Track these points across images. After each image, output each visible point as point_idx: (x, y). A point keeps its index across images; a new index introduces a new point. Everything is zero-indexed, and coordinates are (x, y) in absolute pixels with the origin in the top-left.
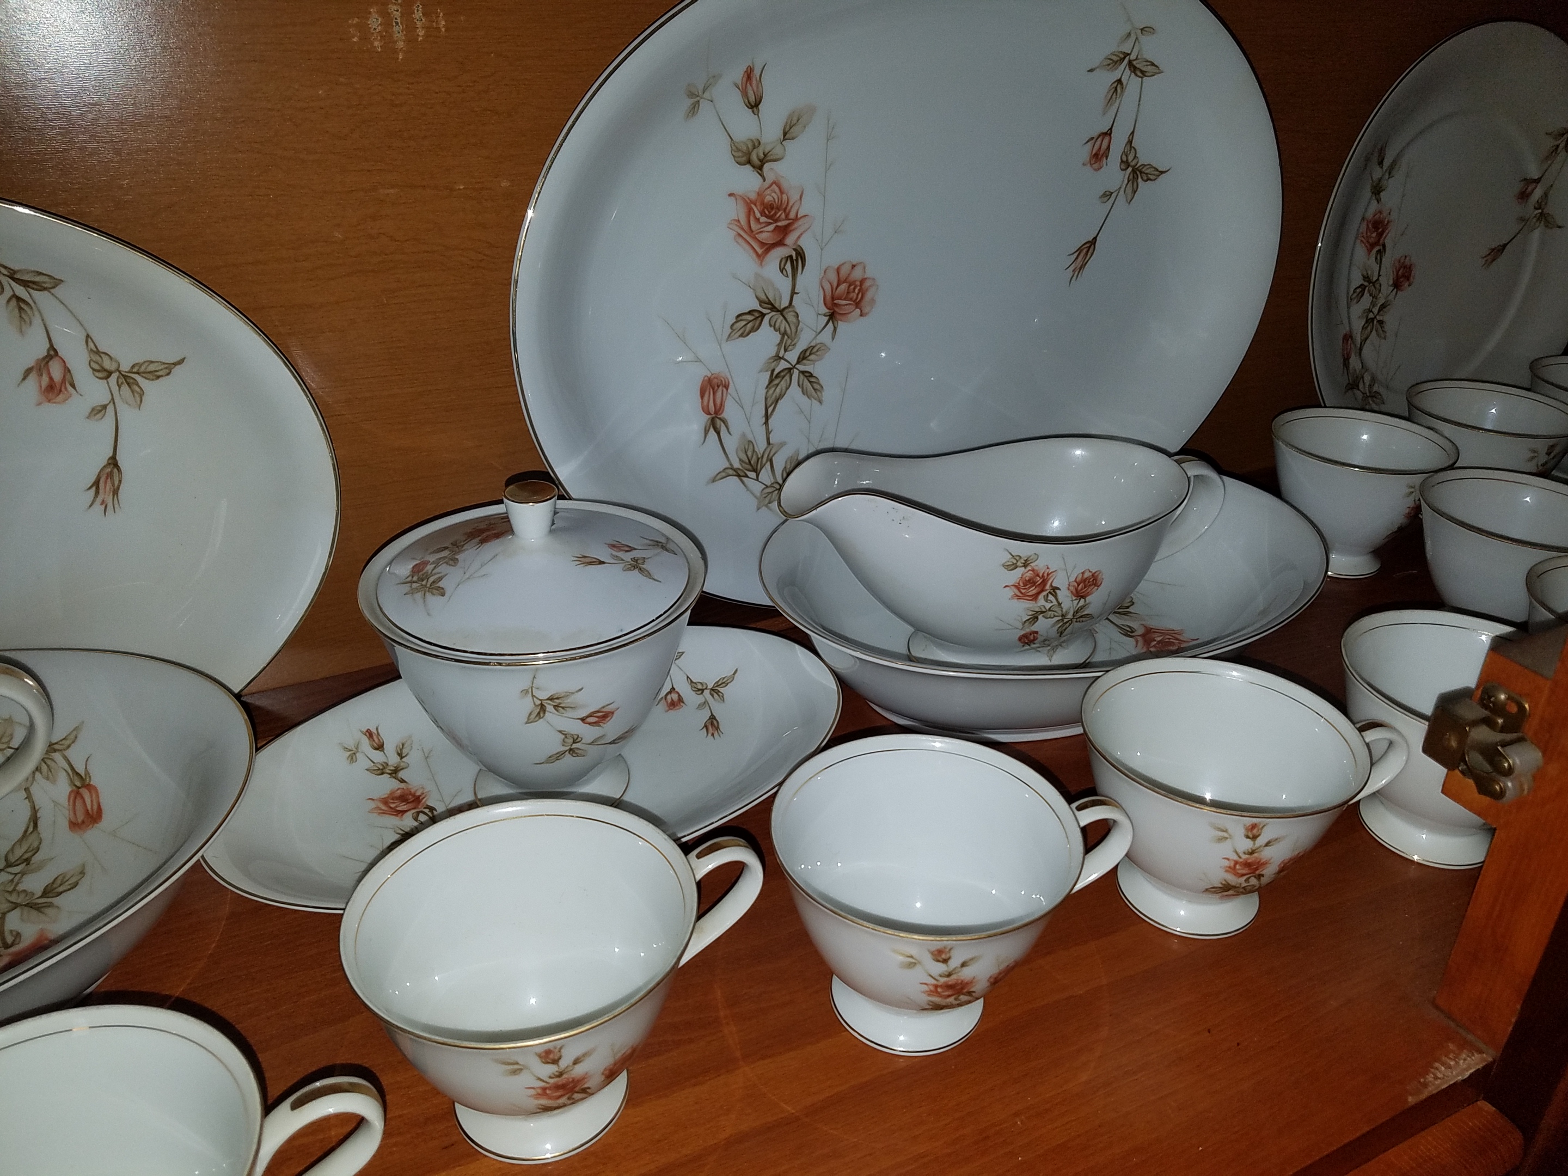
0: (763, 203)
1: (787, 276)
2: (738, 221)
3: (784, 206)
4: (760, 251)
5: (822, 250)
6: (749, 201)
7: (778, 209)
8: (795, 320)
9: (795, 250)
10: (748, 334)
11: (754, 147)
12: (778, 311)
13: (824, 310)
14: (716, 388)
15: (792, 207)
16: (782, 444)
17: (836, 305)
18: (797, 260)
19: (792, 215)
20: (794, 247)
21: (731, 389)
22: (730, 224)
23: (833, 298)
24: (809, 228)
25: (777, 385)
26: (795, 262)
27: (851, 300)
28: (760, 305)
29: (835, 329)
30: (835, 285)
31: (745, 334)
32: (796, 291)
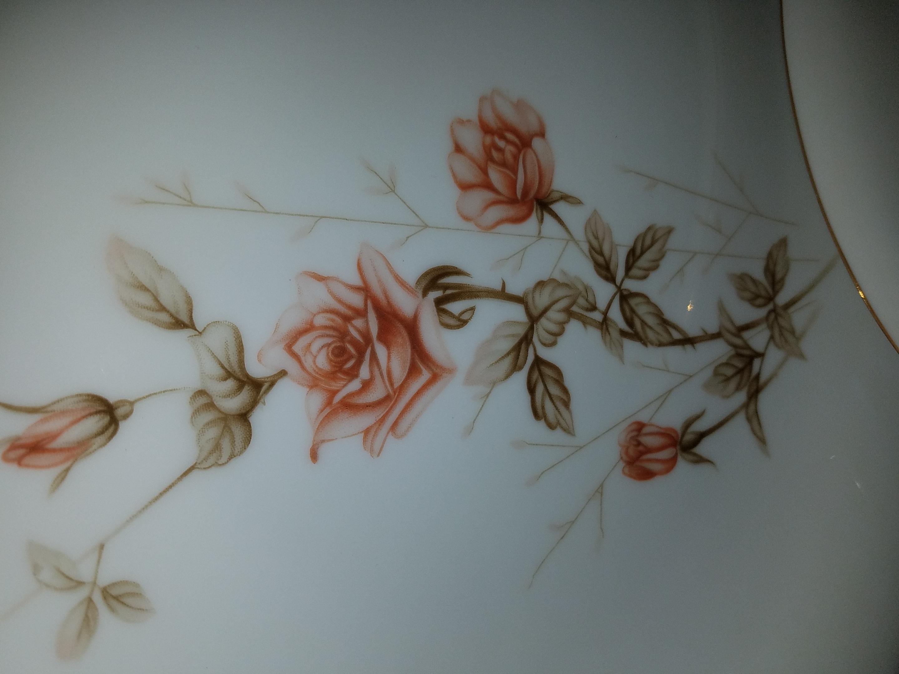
0: (332, 376)
1: (473, 309)
2: (367, 432)
3: (339, 320)
4: (426, 375)
5: (426, 226)
6: (328, 410)
7: (343, 335)
8: (547, 291)
9: (425, 294)
10: (565, 391)
11: (211, 406)
12: (531, 329)
13: (532, 223)
14: (641, 448)
15: (340, 301)
16: (722, 309)
17: (525, 193)
18: (446, 287)
19: (357, 300)
20: (420, 294)
21: (643, 417)
22: (372, 451)
23: (512, 201)
24: (384, 258)
25: (643, 323)
26: (449, 292)
27: (516, 158)
28: (521, 368)
29: (565, 198)
30: (489, 195)
31: (564, 397)
32: (498, 287)
